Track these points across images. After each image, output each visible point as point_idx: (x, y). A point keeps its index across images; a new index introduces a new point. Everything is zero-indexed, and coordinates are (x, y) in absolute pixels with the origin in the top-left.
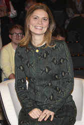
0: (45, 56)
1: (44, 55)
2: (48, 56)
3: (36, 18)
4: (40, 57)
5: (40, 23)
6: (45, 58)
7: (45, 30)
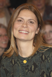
0: (33, 69)
1: (31, 68)
2: (37, 69)
3: (20, 21)
4: (27, 71)
5: (25, 26)
6: (33, 72)
7: (32, 35)
